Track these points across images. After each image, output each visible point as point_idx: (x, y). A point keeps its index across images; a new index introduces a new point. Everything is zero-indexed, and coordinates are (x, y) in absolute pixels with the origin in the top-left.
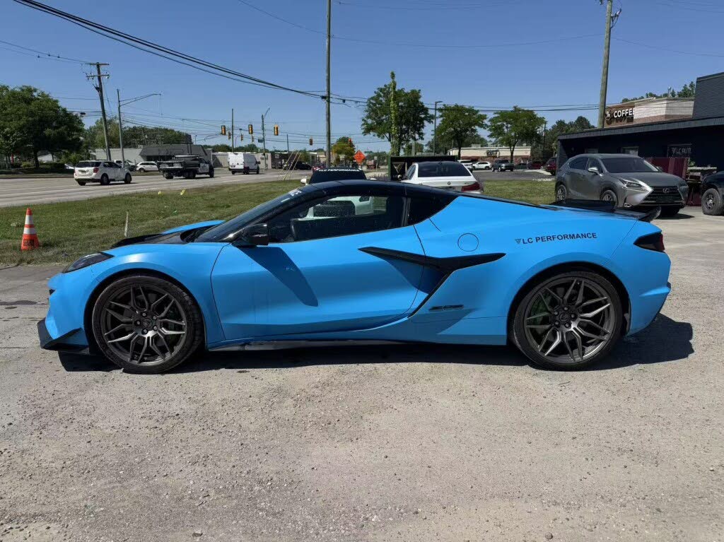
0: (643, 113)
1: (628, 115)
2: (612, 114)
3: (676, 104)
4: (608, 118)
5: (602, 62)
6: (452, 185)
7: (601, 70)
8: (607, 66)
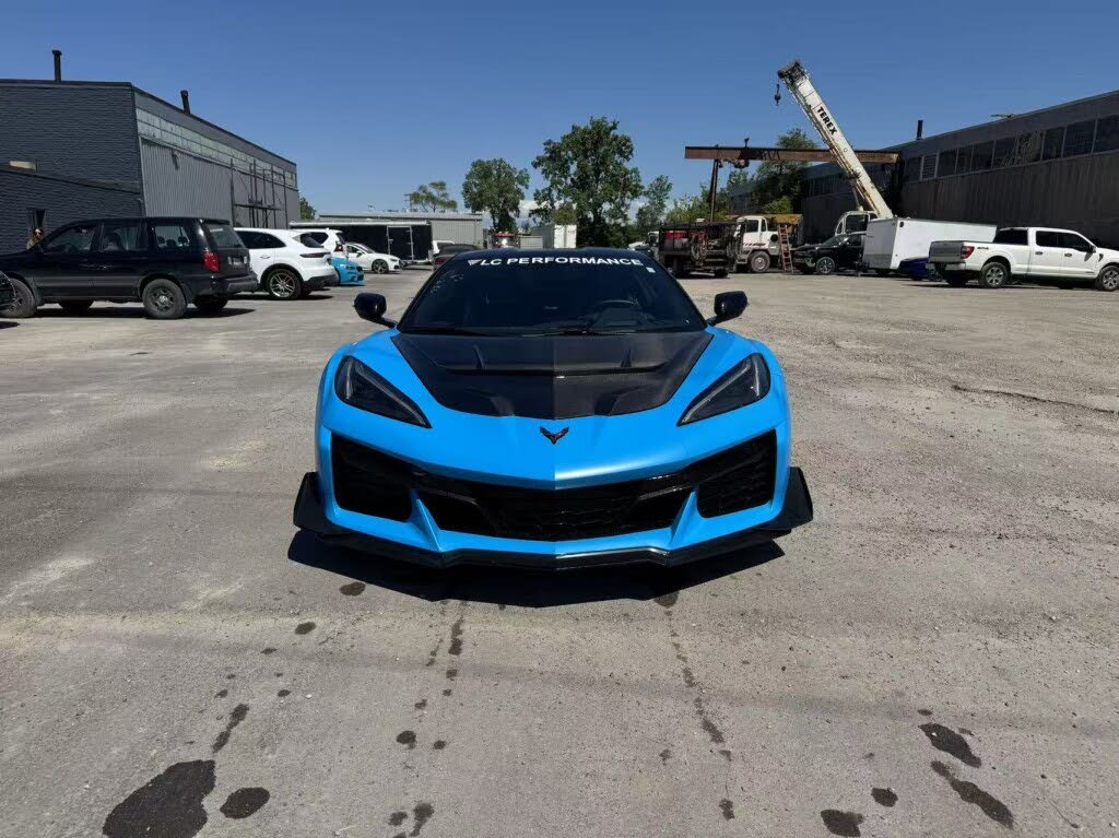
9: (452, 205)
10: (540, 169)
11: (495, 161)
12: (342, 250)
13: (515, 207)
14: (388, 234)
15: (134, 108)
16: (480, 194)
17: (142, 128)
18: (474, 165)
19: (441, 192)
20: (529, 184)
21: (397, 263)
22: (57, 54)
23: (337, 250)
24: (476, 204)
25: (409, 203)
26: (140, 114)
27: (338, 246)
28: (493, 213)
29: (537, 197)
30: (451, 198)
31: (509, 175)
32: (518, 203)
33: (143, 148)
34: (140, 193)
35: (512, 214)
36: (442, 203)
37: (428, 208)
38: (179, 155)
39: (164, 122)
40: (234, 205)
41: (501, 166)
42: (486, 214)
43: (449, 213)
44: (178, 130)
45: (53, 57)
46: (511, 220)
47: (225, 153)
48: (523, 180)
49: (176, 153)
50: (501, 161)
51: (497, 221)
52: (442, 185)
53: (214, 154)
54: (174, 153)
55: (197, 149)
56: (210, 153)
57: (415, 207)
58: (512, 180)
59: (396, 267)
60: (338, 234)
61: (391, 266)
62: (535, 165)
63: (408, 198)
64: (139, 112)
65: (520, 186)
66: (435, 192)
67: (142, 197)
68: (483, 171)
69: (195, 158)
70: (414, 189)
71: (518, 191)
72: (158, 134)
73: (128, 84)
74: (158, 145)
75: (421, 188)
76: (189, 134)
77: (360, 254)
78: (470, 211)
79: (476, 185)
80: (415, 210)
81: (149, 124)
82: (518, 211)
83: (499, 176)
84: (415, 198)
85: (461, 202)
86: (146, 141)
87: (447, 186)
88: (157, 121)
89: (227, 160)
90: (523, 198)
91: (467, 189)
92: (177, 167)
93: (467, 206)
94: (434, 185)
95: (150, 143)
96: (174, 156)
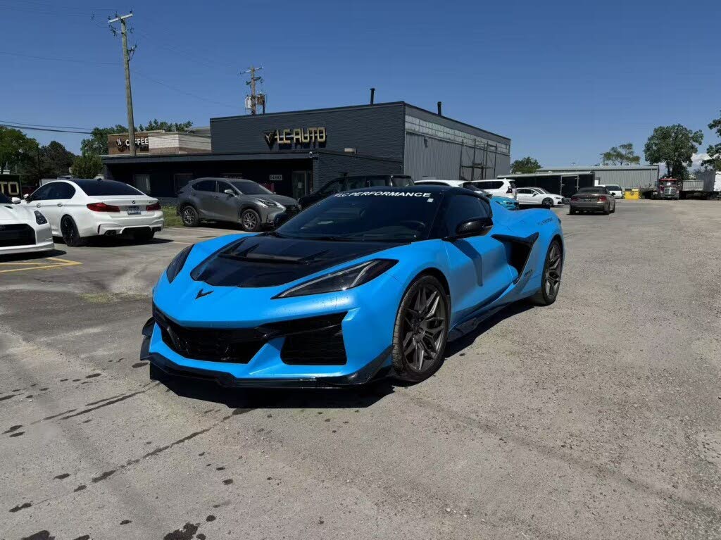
0: (161, 143)
1: (140, 144)
2: (123, 142)
3: (187, 138)
4: (120, 145)
5: (125, 93)
6: (136, 204)
7: (125, 100)
8: (130, 97)
9: (636, 159)
10: (715, 130)
11: (674, 126)
12: (511, 192)
13: (688, 159)
14: (561, 181)
15: (404, 114)
16: (659, 150)
17: (407, 126)
18: (656, 130)
19: (628, 151)
20: (702, 141)
21: (560, 200)
22: (373, 90)
23: (508, 192)
24: (654, 158)
25: (602, 160)
26: (407, 118)
27: (509, 189)
28: (668, 165)
29: (710, 151)
30: (635, 155)
31: (685, 135)
32: (691, 156)
33: (407, 138)
34: (402, 162)
35: (684, 164)
36: (628, 159)
37: (617, 162)
38: (429, 140)
39: (421, 121)
40: (461, 166)
41: (679, 130)
42: (662, 165)
43: (633, 165)
44: (430, 125)
45: (370, 92)
46: (684, 168)
47: (459, 136)
48: (698, 138)
49: (427, 138)
50: (679, 126)
51: (671, 170)
52: (629, 146)
53: (452, 138)
54: (426, 139)
55: (441, 135)
56: (449, 136)
57: (606, 162)
58: (688, 139)
59: (559, 203)
60: (510, 182)
61: (556, 202)
62: (711, 127)
63: (603, 156)
64: (407, 117)
65: (694, 143)
66: (623, 152)
67: (403, 165)
68: (663, 134)
69: (439, 140)
70: (608, 150)
71: (693, 147)
72: (417, 128)
73: (403, 102)
74: (416, 134)
75: (613, 148)
76: (436, 126)
77: (535, 195)
78: (648, 163)
79: (656, 145)
80: (607, 164)
81: (412, 123)
82: (691, 162)
83: (677, 137)
84: (608, 156)
85: (643, 156)
86: (408, 133)
87: (634, 147)
88: (417, 121)
89: (459, 140)
90: (696, 151)
91: (648, 148)
92: (426, 146)
93: (646, 160)
94: (624, 146)
95: (411, 134)
96: (425, 141)
